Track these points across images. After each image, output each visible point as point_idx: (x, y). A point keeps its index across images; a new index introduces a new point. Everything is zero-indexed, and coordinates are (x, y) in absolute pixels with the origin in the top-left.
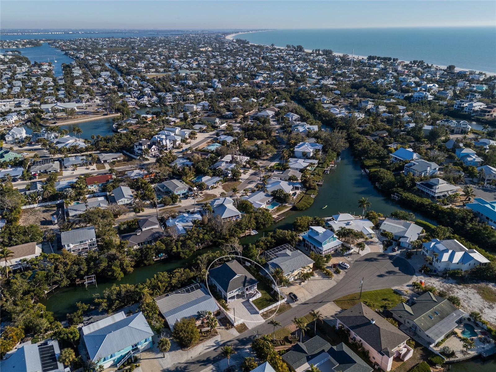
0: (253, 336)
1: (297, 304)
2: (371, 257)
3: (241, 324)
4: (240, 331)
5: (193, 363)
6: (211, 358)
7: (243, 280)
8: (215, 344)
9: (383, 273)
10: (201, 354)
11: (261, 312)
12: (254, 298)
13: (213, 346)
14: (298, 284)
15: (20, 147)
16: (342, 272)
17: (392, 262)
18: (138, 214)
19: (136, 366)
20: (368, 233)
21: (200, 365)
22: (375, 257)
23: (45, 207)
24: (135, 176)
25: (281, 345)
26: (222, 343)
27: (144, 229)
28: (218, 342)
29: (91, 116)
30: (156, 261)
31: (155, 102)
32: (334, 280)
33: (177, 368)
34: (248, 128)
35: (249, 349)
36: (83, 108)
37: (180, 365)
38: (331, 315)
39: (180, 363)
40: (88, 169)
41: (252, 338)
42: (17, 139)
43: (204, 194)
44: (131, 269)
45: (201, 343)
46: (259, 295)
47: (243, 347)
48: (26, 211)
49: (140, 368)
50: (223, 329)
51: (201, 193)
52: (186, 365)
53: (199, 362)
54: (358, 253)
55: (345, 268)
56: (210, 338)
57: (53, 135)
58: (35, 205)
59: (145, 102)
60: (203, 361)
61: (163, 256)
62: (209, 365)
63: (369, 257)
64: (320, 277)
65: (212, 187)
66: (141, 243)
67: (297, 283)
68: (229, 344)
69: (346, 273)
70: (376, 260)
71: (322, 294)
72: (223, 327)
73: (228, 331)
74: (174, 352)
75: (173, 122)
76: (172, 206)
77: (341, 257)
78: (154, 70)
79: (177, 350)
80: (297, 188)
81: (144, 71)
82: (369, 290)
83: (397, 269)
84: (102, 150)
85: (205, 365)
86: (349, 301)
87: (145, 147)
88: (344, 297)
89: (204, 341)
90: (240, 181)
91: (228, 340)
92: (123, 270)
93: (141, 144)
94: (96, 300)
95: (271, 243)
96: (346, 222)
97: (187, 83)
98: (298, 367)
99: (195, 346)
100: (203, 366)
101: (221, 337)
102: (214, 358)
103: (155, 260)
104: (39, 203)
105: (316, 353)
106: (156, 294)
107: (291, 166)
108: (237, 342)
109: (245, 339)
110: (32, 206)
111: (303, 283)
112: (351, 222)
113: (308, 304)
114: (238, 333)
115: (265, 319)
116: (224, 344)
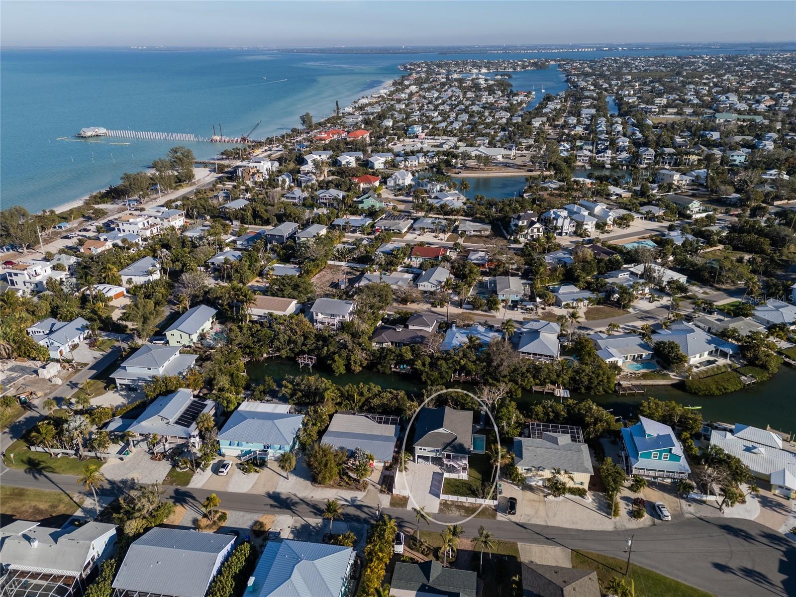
1: (509, 519)
2: (744, 528)
3: (404, 497)
4: (393, 504)
5: (308, 504)
7: (449, 441)
8: (349, 500)
9: (733, 564)
10: (324, 500)
11: (444, 497)
12: (454, 476)
13: (346, 500)
14: (542, 494)
15: (395, 195)
16: (646, 519)
17: (781, 561)
18: (434, 309)
19: (256, 471)
20: (782, 484)
21: (311, 512)
22: (753, 532)
23: (352, 268)
24: (477, 259)
25: (422, 553)
26: (359, 503)
27: (411, 327)
28: (355, 500)
29: (511, 169)
30: (394, 372)
31: (622, 162)
32: (615, 523)
33: (288, 498)
34: (742, 227)
36: (510, 158)
37: (293, 497)
39: (295, 495)
40: (436, 237)
42: (399, 185)
43: (546, 311)
44: (357, 369)
45: (336, 488)
46: (464, 476)
48: (331, 267)
49: (257, 475)
50: (377, 488)
51: (543, 309)
52: (299, 501)
53: (314, 506)
54: (720, 509)
55: (659, 518)
56: (352, 489)
57: (438, 187)
58: (344, 264)
59: (605, 159)
61: (405, 368)
62: (318, 517)
63: (736, 526)
64: (594, 506)
65: (567, 304)
66: (396, 343)
67: (543, 492)
68: (366, 510)
69: (654, 525)
70: (747, 537)
71: (566, 530)
72: (379, 487)
73: (379, 495)
74: (302, 479)
75: (617, 195)
76: (485, 313)
77: (677, 497)
78: (675, 110)
79: (308, 480)
80: (724, 355)
81: (655, 112)
82: (662, 574)
83: (778, 578)
84: (476, 218)
85: (316, 514)
86: (601, 566)
87: (523, 223)
88: (598, 555)
89: (343, 489)
90: (631, 310)
91: (369, 505)
92: (348, 366)
93: (519, 218)
94: (284, 382)
95: (557, 415)
96: (750, 445)
97: (708, 136)
98: (399, 588)
99: (328, 487)
100: (312, 514)
101: (365, 496)
103: (393, 369)
104: (348, 261)
105: (443, 589)
106: (346, 406)
107: (756, 313)
110: (340, 263)
111: (551, 497)
112: (762, 449)
113: (525, 528)
114: (388, 504)
115: (441, 510)
116: (359, 507)
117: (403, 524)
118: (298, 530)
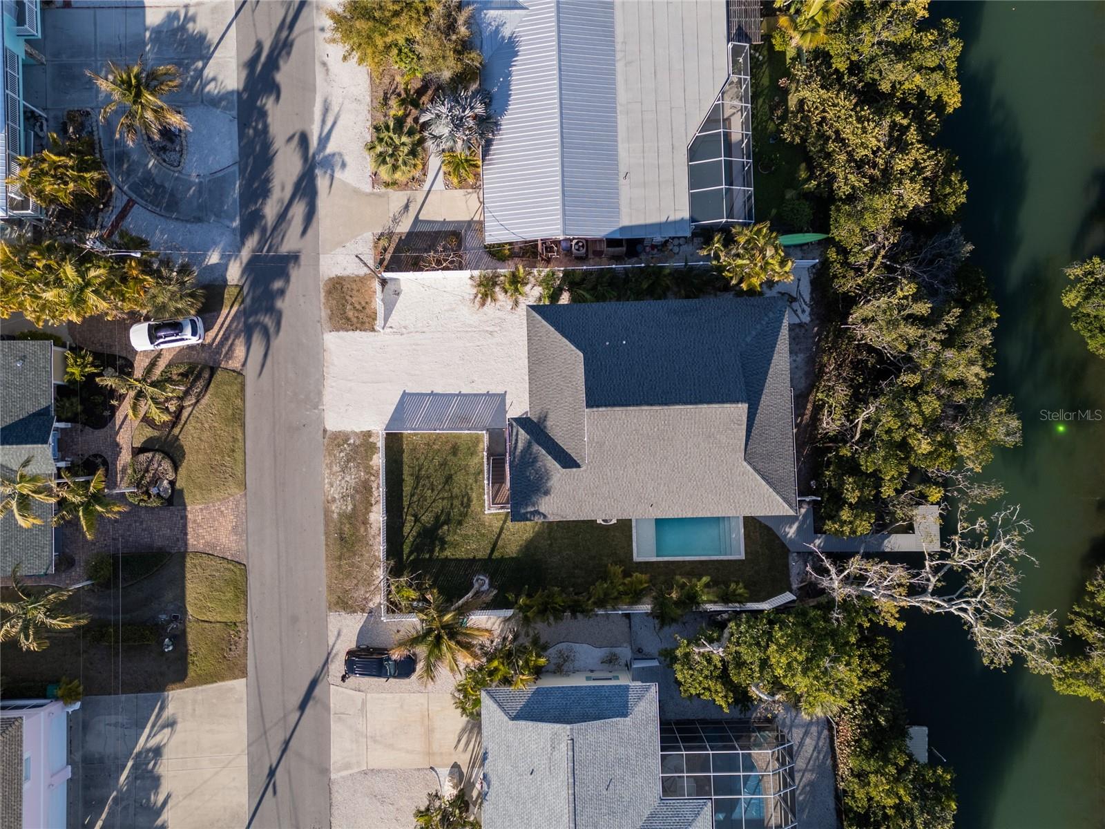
0: (272, 330)
4: (338, 287)
6: (269, 103)
8: (331, 148)
10: (318, 68)
13: (324, 141)
21: (259, 45)
26: (322, 184)
28: (331, 169)
35: (223, 267)
38: (167, 753)
41: (267, 320)
47: (245, 254)
50: (395, 220)
53: (282, 47)
60: (273, 64)
62: (244, 74)
68: (298, 210)
72: (404, 227)
73: (369, 237)
85: (251, 64)
101: (356, 191)
102: (263, 114)
108: (286, 247)
109: (277, 285)
113: (303, 707)
114: (337, 271)
115: (339, 439)
116: (306, 188)
117: (257, 340)
118: (183, 28)
